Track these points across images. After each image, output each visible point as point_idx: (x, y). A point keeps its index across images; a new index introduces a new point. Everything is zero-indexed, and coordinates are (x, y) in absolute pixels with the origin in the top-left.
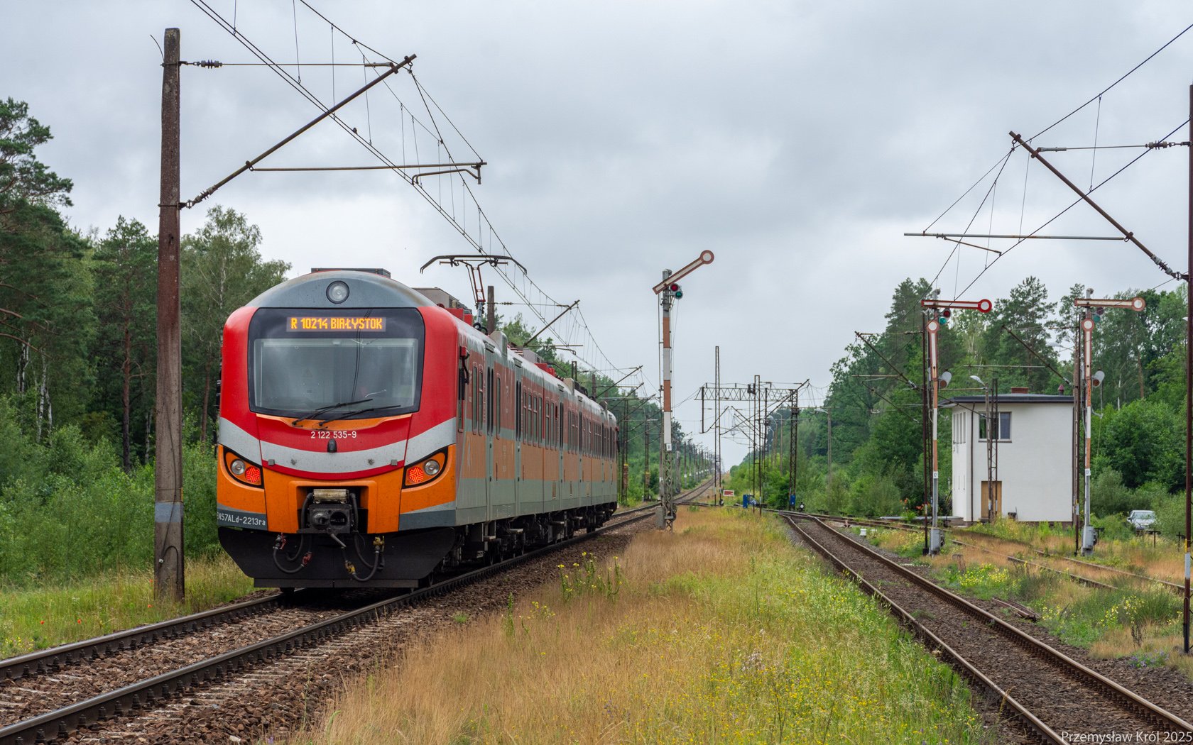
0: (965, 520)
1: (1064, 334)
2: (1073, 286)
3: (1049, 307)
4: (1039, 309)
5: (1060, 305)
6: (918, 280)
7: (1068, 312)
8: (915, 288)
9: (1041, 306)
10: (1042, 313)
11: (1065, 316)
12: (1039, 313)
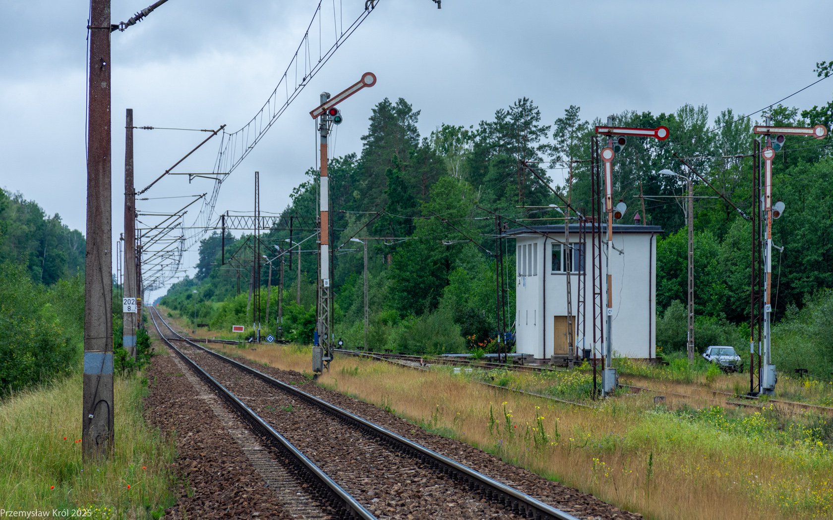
0: (535, 357)
1: (559, 159)
2: (568, 108)
3: (542, 130)
4: (532, 133)
5: (554, 128)
6: (397, 100)
7: (563, 136)
8: (394, 108)
9: (534, 129)
10: (534, 136)
11: (559, 139)
12: (530, 136)
